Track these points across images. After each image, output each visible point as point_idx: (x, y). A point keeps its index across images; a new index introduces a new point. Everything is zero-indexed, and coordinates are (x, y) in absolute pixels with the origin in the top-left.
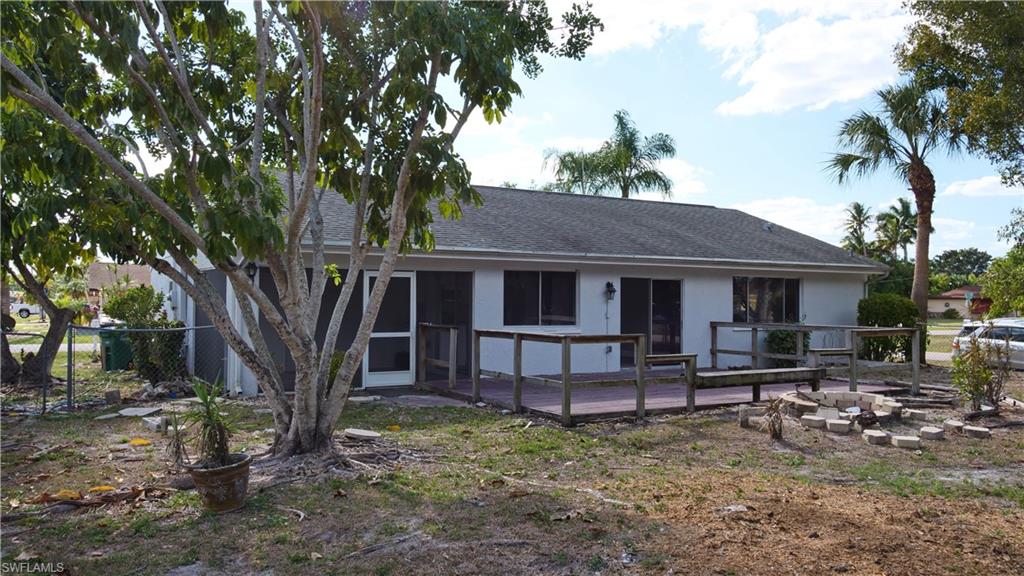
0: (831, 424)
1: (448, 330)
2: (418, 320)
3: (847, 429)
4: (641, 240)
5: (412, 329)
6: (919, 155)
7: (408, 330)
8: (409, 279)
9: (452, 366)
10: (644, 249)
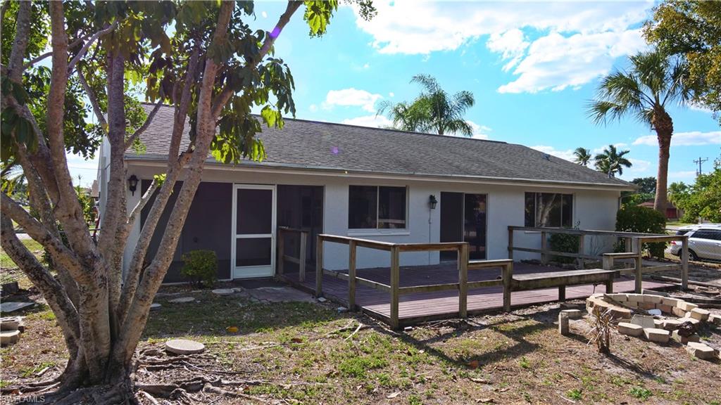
0: (650, 334)
1: (300, 233)
2: (278, 224)
3: (667, 340)
4: (456, 163)
5: (272, 232)
6: (661, 103)
7: (270, 232)
8: (271, 191)
9: (302, 262)
10: (459, 169)
